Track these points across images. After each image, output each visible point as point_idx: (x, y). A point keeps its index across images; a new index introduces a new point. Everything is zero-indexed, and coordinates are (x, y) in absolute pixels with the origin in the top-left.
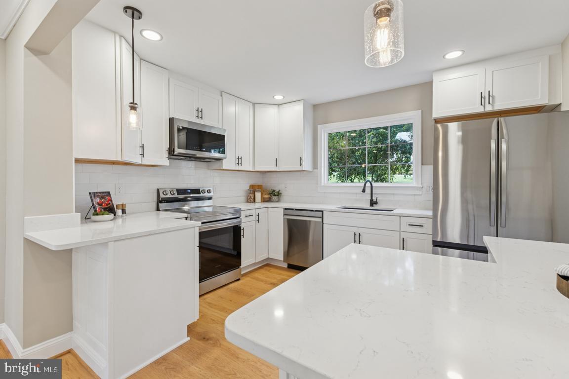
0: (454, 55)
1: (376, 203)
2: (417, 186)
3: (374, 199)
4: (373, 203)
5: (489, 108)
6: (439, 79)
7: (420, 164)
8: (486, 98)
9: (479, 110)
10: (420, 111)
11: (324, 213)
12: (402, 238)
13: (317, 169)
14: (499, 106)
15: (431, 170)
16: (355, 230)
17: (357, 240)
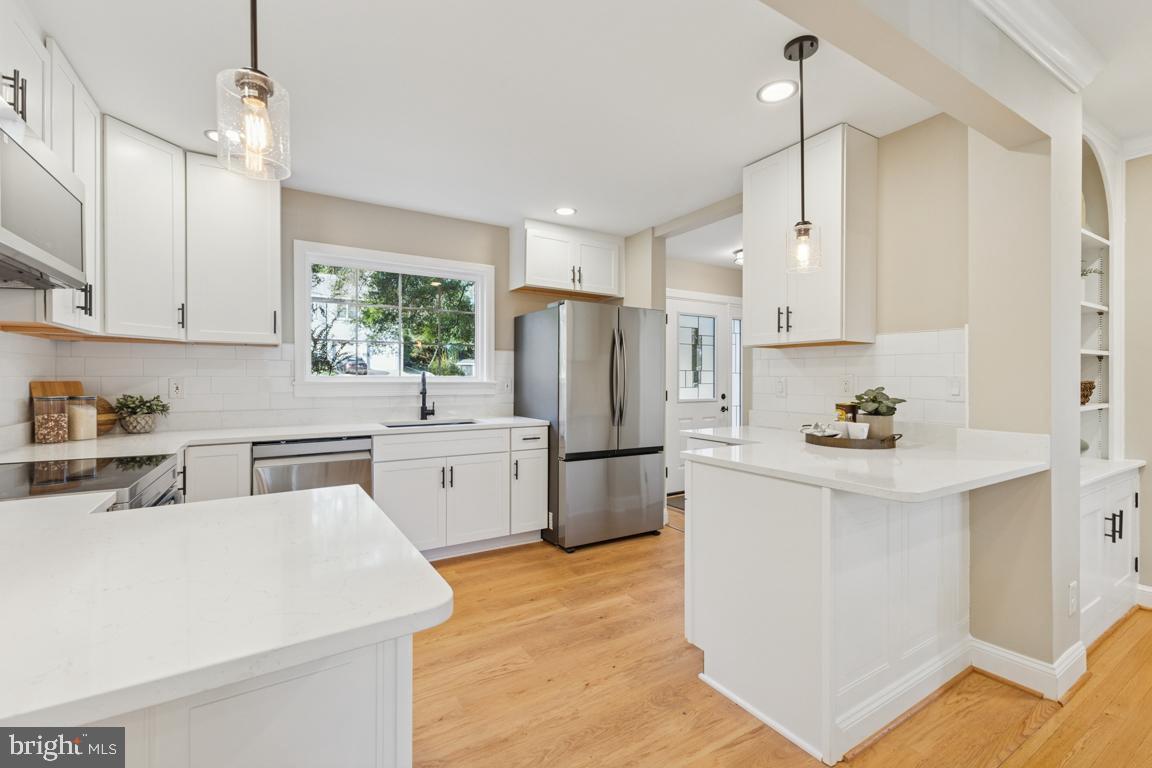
0: (565, 212)
1: (432, 413)
2: (489, 381)
3: (429, 406)
4: (425, 413)
5: (578, 288)
6: (533, 231)
7: (493, 348)
8: (577, 275)
9: (569, 286)
10: (493, 267)
11: (375, 439)
12: (514, 462)
13: (293, 342)
14: (587, 287)
15: (508, 356)
16: (441, 463)
17: (447, 478)
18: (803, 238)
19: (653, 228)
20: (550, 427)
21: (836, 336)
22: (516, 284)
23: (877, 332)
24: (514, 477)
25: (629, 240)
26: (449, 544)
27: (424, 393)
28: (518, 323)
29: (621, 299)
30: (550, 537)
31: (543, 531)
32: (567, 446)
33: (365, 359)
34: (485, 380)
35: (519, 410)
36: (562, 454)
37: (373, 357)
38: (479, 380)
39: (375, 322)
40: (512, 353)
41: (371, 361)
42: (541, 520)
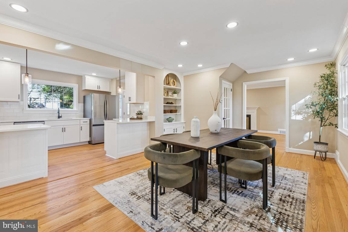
0: (94, 74)
1: (61, 117)
3: (60, 115)
4: (59, 117)
5: (99, 90)
6: (87, 78)
7: (78, 102)
8: (99, 87)
9: (97, 90)
10: (78, 85)
11: (45, 122)
12: (81, 127)
13: (23, 101)
14: (101, 90)
15: (82, 105)
16: (62, 127)
17: (64, 130)
18: (120, 88)
19: (116, 78)
20: (90, 120)
21: (135, 102)
22: (84, 89)
23: (144, 101)
24: (81, 130)
25: (112, 80)
26: (64, 144)
27: (59, 112)
28: (84, 97)
29: (110, 93)
30: (90, 142)
31: (89, 141)
32: (93, 123)
33: (44, 104)
34: (76, 110)
35: (85, 116)
36: (92, 125)
37: (47, 104)
38: (74, 110)
39: (47, 92)
40: (83, 104)
41: (46, 105)
42: (88, 139)
